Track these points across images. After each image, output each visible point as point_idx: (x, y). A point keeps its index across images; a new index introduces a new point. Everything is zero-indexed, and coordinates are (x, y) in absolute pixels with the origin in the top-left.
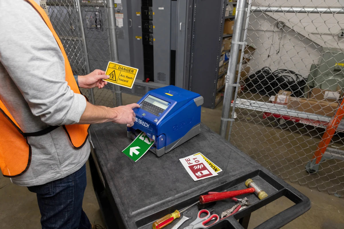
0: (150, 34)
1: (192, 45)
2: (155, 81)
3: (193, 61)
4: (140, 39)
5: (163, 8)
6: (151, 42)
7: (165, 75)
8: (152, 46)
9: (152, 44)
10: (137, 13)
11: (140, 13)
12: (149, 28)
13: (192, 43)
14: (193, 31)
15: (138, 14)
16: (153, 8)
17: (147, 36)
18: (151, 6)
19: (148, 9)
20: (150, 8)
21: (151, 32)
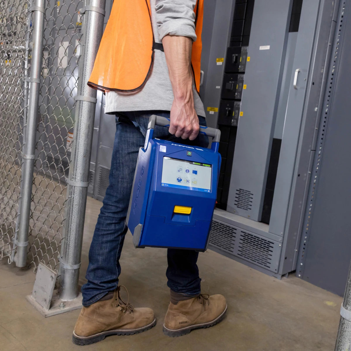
0: (236, 103)
1: (322, 128)
2: (228, 208)
3: (320, 167)
4: (215, 113)
5: (268, 47)
6: (234, 119)
7: (251, 196)
8: (236, 128)
9: (235, 124)
10: (217, 59)
11: (224, 59)
12: (235, 90)
13: (323, 124)
14: (328, 94)
15: (219, 61)
16: (250, 49)
17: (228, 107)
18: (247, 44)
19: (239, 51)
20: (243, 48)
21: (238, 97)
